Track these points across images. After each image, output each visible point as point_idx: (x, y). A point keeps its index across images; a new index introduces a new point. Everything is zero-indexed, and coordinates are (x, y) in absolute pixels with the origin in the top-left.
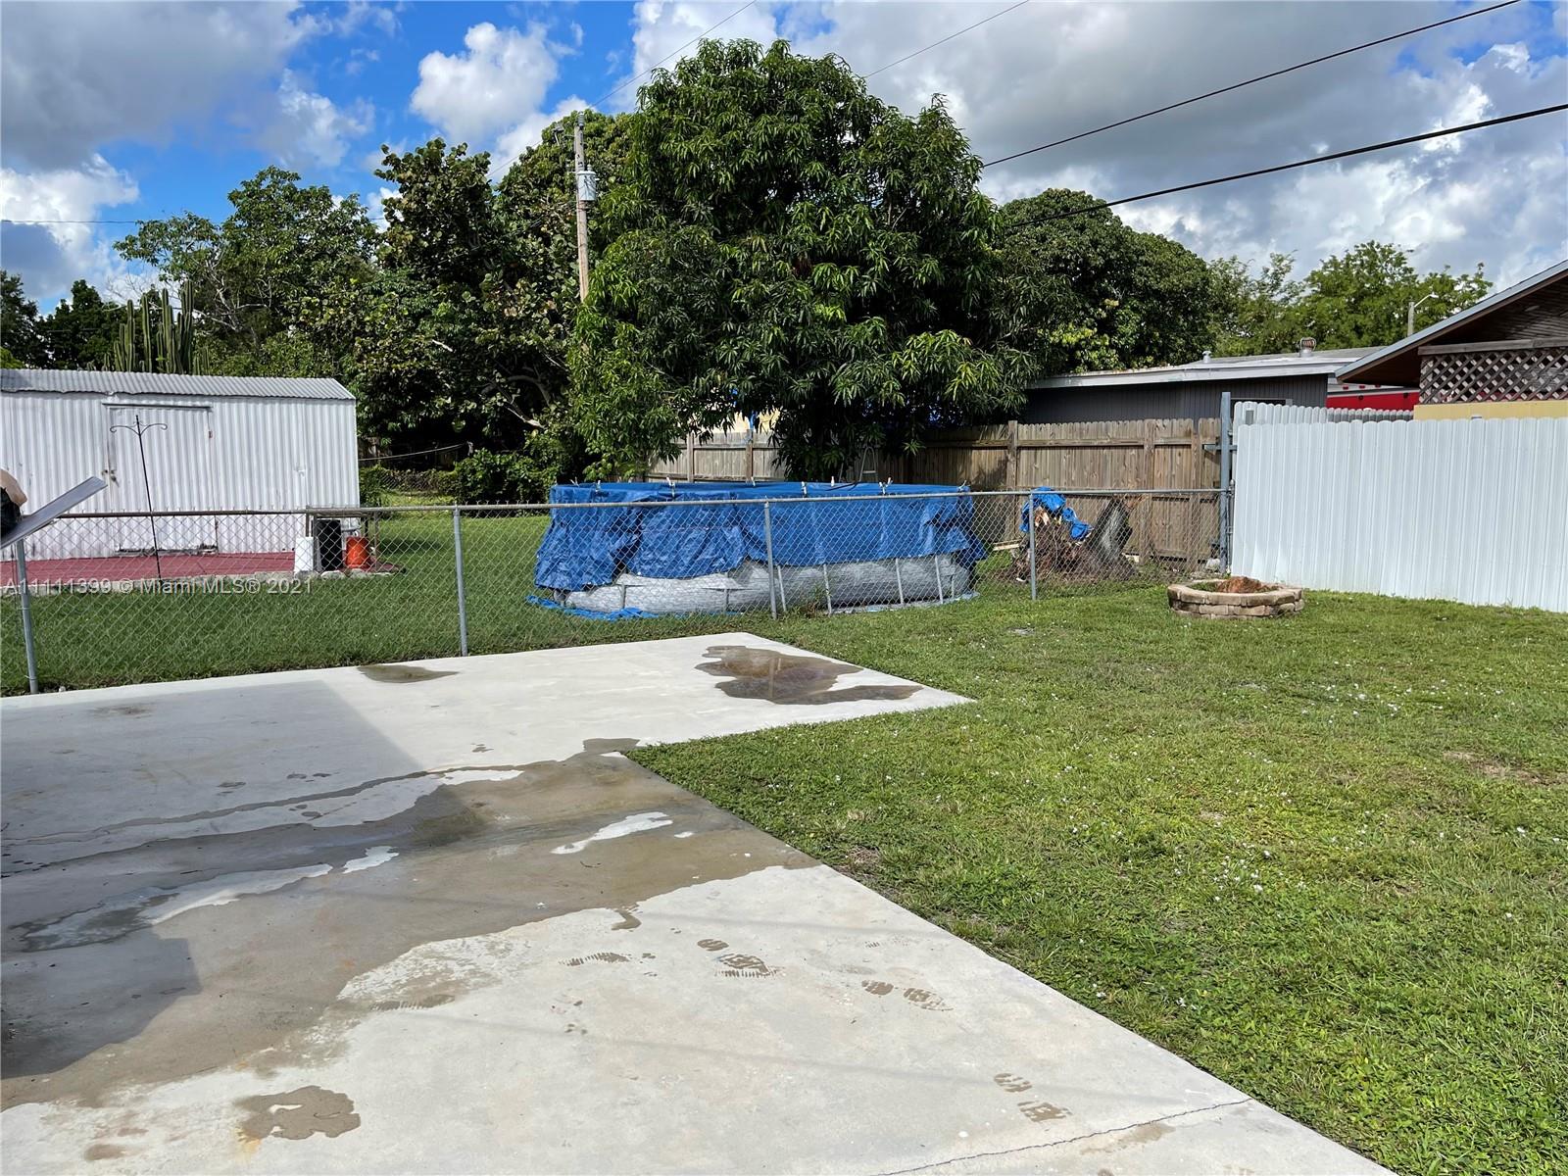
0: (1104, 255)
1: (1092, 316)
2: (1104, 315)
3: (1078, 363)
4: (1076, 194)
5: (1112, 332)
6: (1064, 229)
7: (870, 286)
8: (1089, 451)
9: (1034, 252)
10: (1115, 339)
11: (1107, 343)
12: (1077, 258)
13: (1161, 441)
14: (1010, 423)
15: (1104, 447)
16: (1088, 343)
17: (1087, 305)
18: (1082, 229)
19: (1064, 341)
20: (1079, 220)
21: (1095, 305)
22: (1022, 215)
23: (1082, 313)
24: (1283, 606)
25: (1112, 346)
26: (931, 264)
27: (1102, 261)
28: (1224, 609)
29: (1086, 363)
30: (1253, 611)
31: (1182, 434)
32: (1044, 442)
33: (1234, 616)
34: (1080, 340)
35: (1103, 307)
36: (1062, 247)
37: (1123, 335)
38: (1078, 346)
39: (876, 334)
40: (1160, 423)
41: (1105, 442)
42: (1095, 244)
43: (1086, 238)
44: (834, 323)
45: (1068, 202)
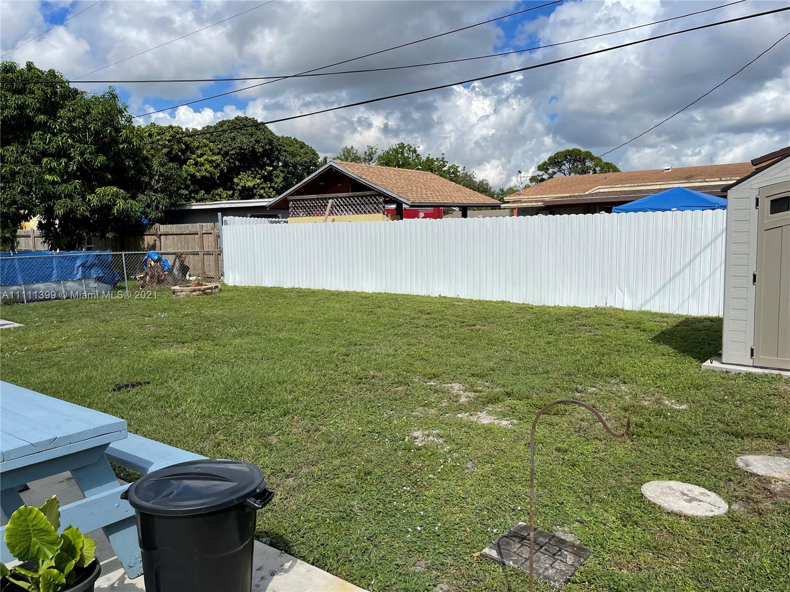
0: (263, 147)
1: (260, 174)
2: (266, 173)
3: (255, 195)
4: (250, 119)
5: (271, 181)
6: (243, 135)
7: (73, 167)
8: (183, 236)
9: (229, 145)
10: (273, 185)
11: (269, 186)
12: (249, 148)
13: (204, 232)
14: (156, 224)
15: (188, 234)
16: (259, 186)
17: (257, 169)
18: (252, 135)
19: (247, 185)
20: (250, 130)
21: (262, 170)
22: (225, 127)
23: (255, 172)
24: (206, 291)
25: (271, 187)
26: (102, 158)
27: (262, 150)
28: (184, 293)
29: (259, 195)
30: (194, 293)
31: (210, 229)
32: (168, 232)
33: (188, 296)
34: (255, 185)
35: (265, 170)
36: (242, 143)
37: (276, 183)
38: (254, 187)
39: (76, 188)
40: (204, 224)
41: (188, 232)
42: (257, 141)
43: (253, 139)
44: (54, 183)
45: (246, 123)
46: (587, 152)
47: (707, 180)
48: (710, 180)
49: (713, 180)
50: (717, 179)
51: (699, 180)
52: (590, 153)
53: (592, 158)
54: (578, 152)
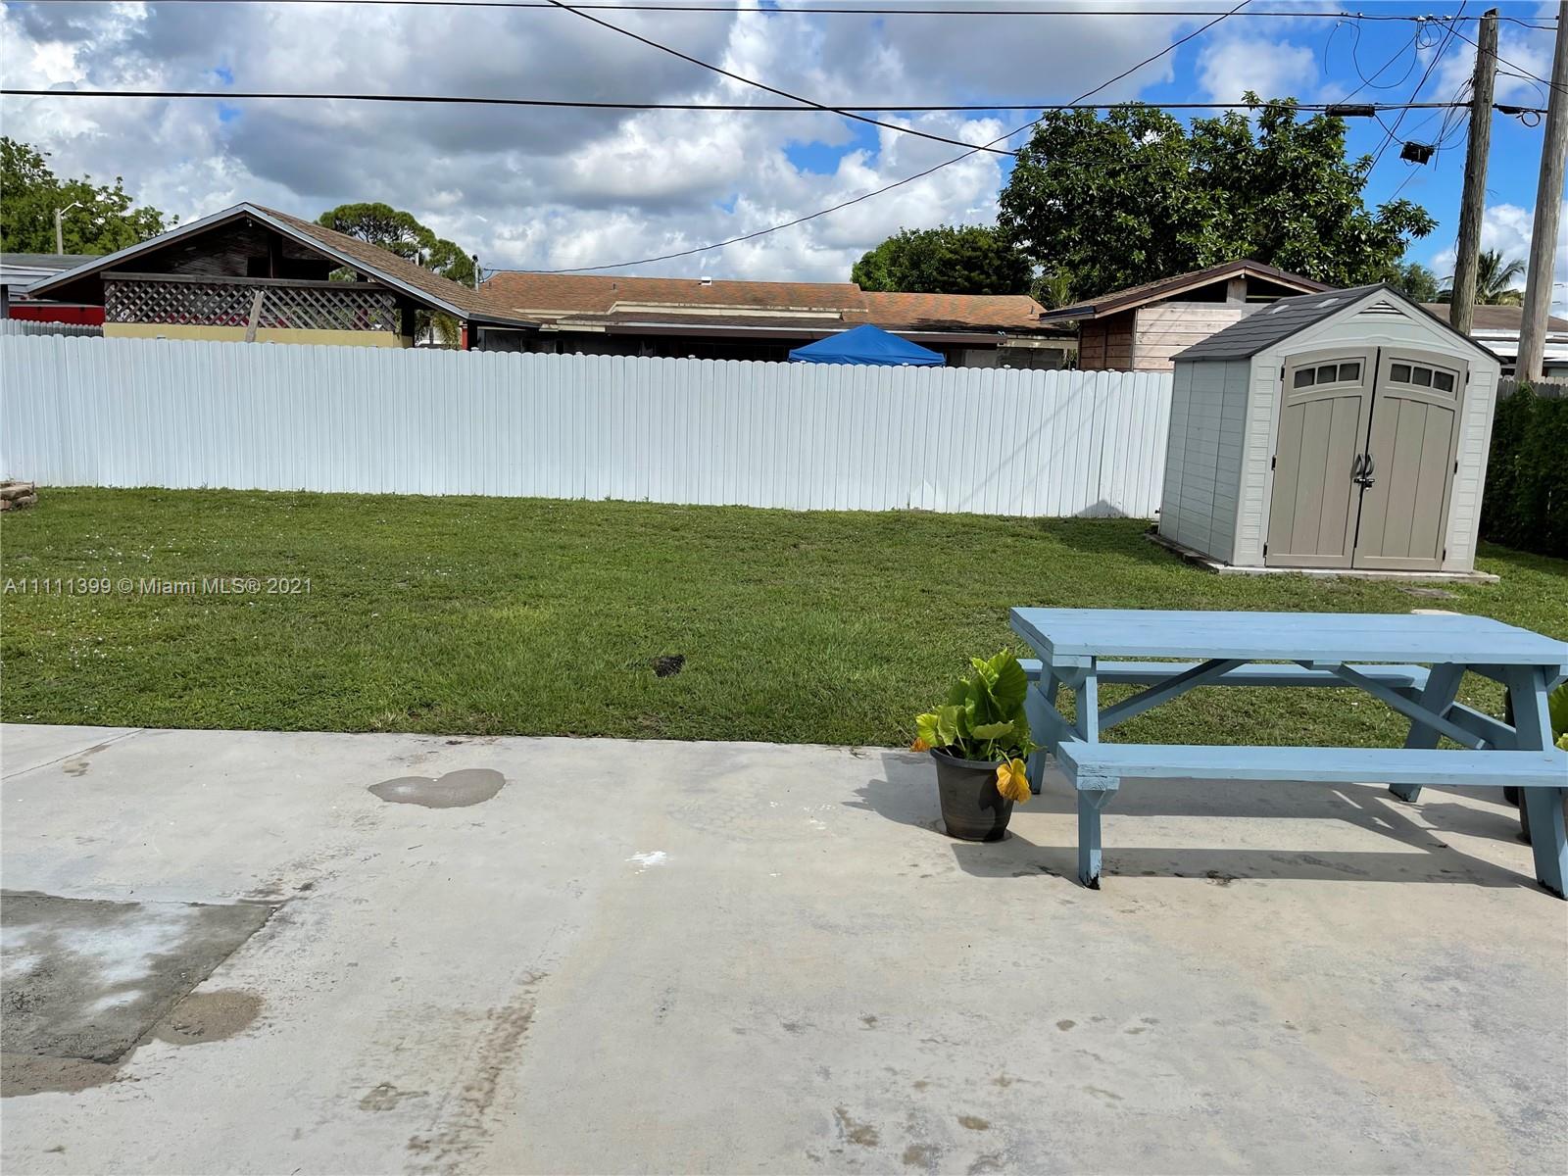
24: (22, 498)
46: (405, 214)
47: (791, 308)
48: (794, 308)
49: (800, 309)
50: (805, 309)
51: (780, 308)
52: (411, 217)
53: (415, 228)
54: (386, 212)
